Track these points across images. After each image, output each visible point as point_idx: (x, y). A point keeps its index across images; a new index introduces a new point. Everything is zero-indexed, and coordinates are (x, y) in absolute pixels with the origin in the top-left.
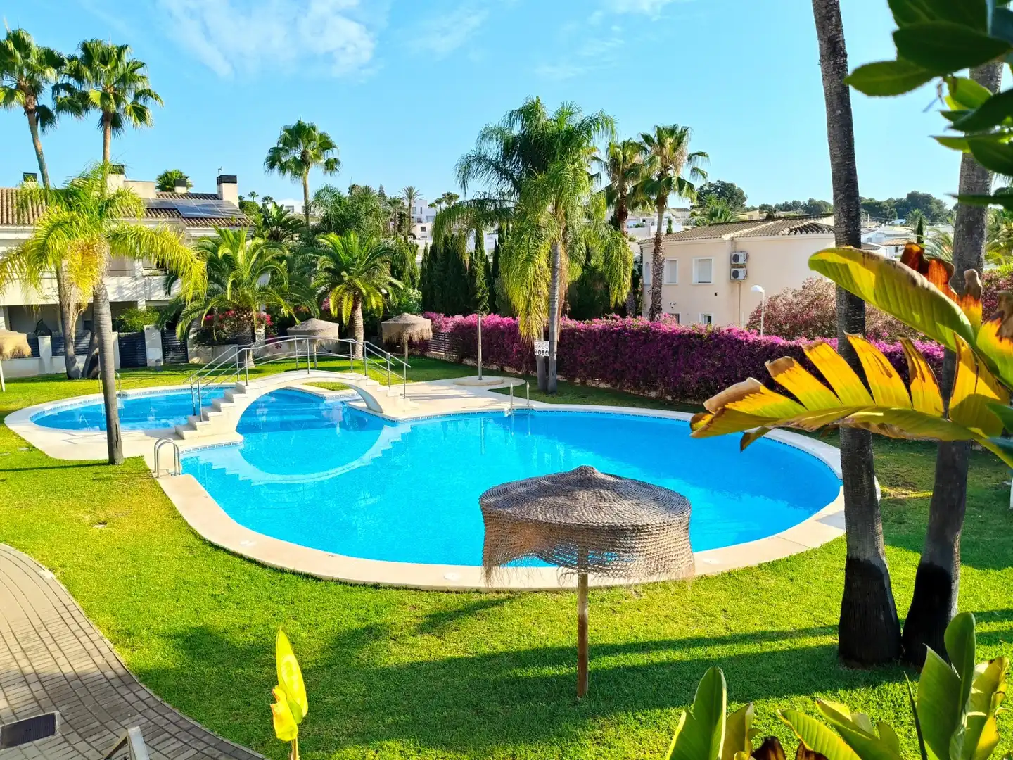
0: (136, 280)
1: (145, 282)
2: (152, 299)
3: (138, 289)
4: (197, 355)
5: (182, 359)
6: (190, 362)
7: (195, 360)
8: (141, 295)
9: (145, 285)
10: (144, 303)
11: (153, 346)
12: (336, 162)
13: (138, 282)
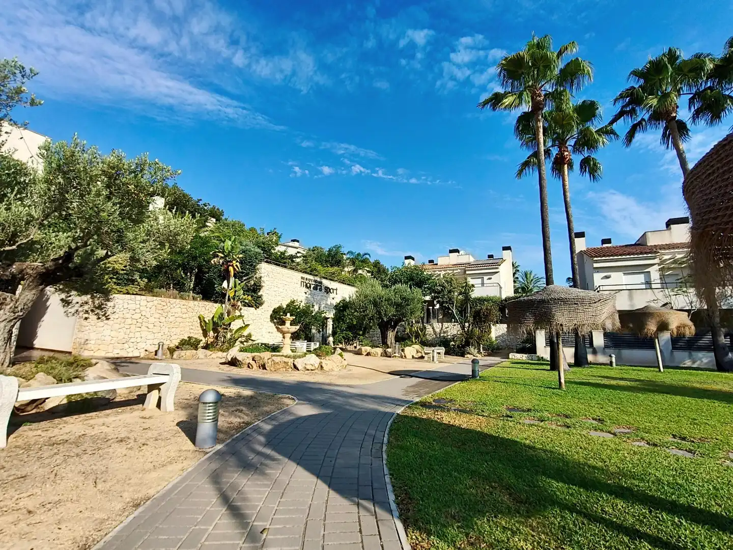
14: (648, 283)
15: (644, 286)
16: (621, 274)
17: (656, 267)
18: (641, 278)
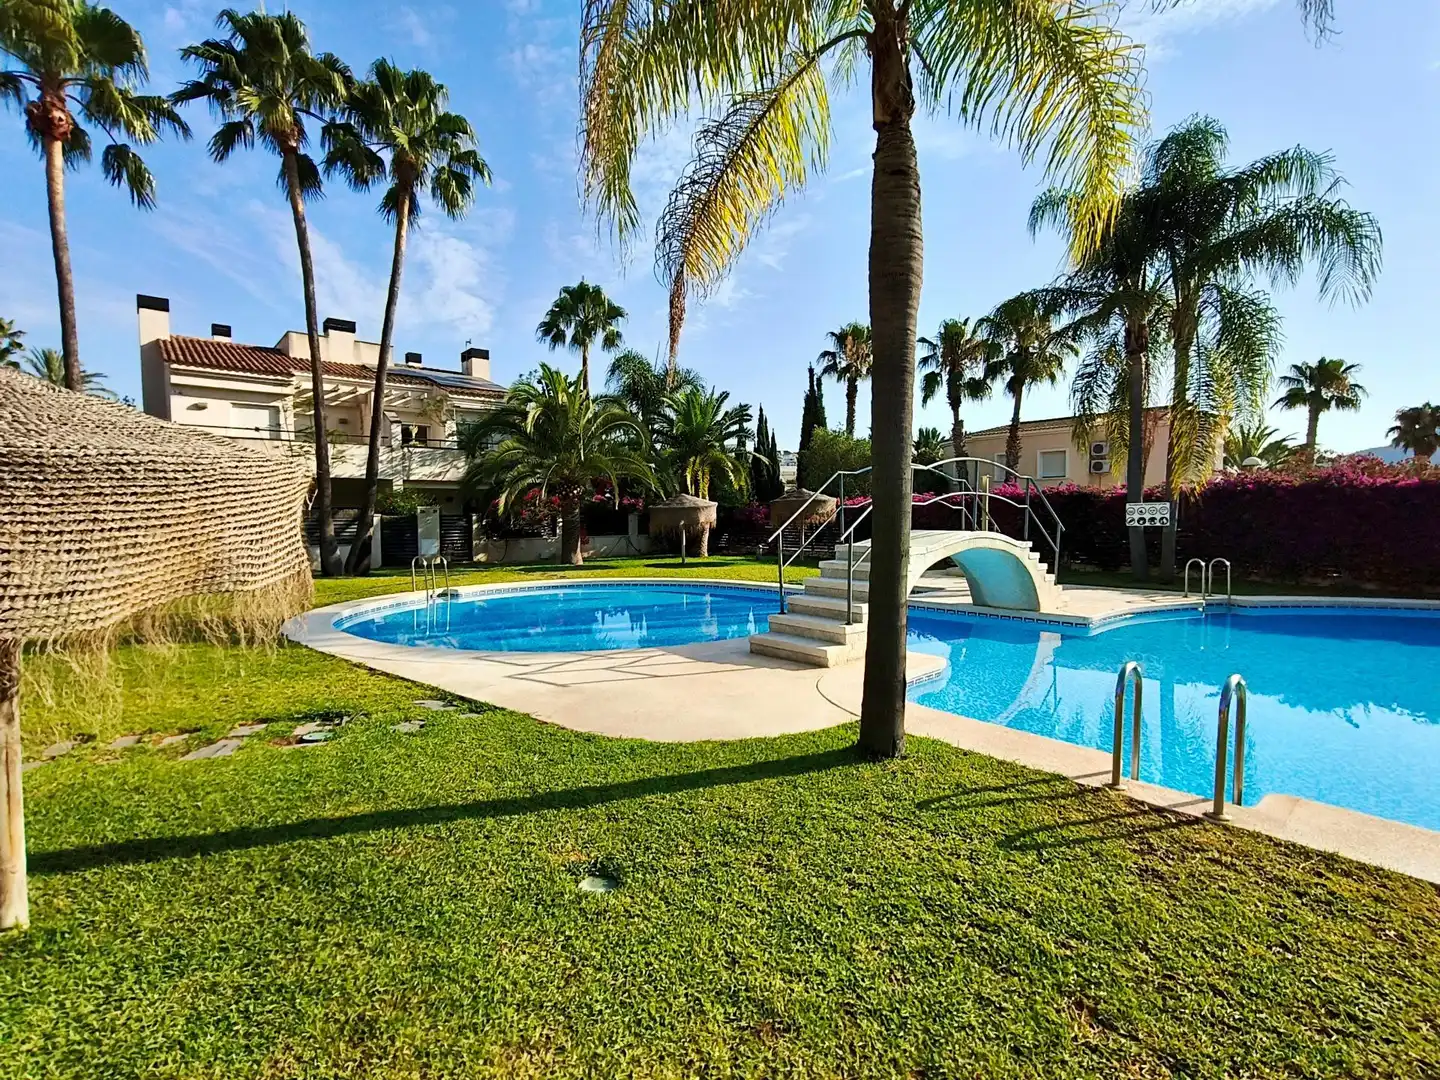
0: (392, 451)
1: (404, 455)
2: (412, 478)
3: (394, 464)
4: (484, 550)
5: (464, 555)
6: (475, 559)
7: (481, 557)
8: (397, 472)
9: (404, 457)
10: (401, 482)
11: (428, 536)
12: (619, 335)
13: (394, 454)
14: (275, 430)
15: (266, 435)
16: (227, 404)
17: (290, 401)
18: (262, 418)
